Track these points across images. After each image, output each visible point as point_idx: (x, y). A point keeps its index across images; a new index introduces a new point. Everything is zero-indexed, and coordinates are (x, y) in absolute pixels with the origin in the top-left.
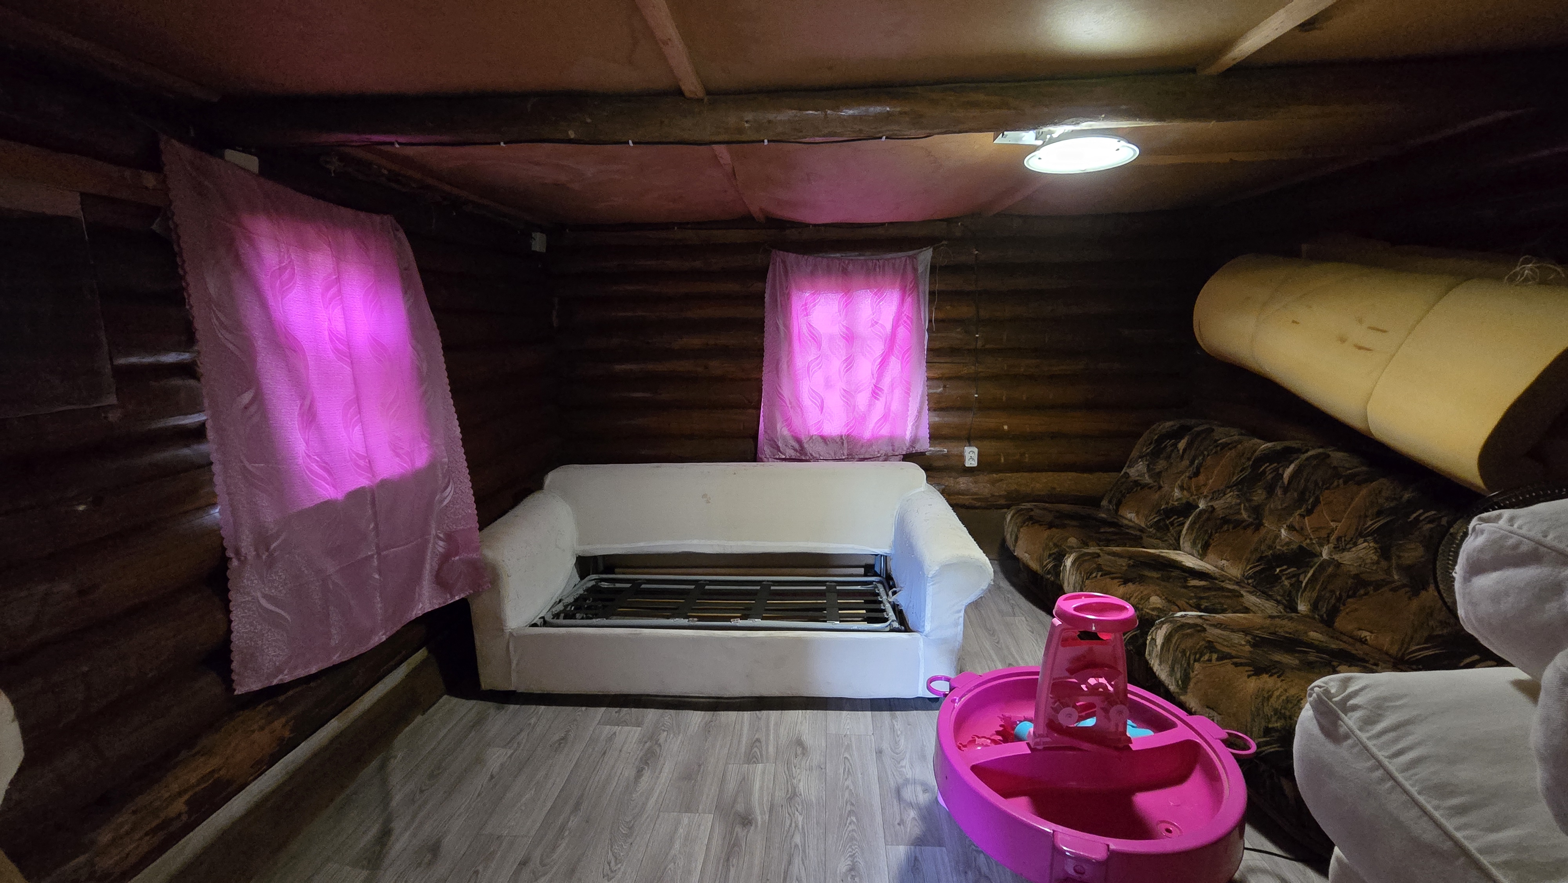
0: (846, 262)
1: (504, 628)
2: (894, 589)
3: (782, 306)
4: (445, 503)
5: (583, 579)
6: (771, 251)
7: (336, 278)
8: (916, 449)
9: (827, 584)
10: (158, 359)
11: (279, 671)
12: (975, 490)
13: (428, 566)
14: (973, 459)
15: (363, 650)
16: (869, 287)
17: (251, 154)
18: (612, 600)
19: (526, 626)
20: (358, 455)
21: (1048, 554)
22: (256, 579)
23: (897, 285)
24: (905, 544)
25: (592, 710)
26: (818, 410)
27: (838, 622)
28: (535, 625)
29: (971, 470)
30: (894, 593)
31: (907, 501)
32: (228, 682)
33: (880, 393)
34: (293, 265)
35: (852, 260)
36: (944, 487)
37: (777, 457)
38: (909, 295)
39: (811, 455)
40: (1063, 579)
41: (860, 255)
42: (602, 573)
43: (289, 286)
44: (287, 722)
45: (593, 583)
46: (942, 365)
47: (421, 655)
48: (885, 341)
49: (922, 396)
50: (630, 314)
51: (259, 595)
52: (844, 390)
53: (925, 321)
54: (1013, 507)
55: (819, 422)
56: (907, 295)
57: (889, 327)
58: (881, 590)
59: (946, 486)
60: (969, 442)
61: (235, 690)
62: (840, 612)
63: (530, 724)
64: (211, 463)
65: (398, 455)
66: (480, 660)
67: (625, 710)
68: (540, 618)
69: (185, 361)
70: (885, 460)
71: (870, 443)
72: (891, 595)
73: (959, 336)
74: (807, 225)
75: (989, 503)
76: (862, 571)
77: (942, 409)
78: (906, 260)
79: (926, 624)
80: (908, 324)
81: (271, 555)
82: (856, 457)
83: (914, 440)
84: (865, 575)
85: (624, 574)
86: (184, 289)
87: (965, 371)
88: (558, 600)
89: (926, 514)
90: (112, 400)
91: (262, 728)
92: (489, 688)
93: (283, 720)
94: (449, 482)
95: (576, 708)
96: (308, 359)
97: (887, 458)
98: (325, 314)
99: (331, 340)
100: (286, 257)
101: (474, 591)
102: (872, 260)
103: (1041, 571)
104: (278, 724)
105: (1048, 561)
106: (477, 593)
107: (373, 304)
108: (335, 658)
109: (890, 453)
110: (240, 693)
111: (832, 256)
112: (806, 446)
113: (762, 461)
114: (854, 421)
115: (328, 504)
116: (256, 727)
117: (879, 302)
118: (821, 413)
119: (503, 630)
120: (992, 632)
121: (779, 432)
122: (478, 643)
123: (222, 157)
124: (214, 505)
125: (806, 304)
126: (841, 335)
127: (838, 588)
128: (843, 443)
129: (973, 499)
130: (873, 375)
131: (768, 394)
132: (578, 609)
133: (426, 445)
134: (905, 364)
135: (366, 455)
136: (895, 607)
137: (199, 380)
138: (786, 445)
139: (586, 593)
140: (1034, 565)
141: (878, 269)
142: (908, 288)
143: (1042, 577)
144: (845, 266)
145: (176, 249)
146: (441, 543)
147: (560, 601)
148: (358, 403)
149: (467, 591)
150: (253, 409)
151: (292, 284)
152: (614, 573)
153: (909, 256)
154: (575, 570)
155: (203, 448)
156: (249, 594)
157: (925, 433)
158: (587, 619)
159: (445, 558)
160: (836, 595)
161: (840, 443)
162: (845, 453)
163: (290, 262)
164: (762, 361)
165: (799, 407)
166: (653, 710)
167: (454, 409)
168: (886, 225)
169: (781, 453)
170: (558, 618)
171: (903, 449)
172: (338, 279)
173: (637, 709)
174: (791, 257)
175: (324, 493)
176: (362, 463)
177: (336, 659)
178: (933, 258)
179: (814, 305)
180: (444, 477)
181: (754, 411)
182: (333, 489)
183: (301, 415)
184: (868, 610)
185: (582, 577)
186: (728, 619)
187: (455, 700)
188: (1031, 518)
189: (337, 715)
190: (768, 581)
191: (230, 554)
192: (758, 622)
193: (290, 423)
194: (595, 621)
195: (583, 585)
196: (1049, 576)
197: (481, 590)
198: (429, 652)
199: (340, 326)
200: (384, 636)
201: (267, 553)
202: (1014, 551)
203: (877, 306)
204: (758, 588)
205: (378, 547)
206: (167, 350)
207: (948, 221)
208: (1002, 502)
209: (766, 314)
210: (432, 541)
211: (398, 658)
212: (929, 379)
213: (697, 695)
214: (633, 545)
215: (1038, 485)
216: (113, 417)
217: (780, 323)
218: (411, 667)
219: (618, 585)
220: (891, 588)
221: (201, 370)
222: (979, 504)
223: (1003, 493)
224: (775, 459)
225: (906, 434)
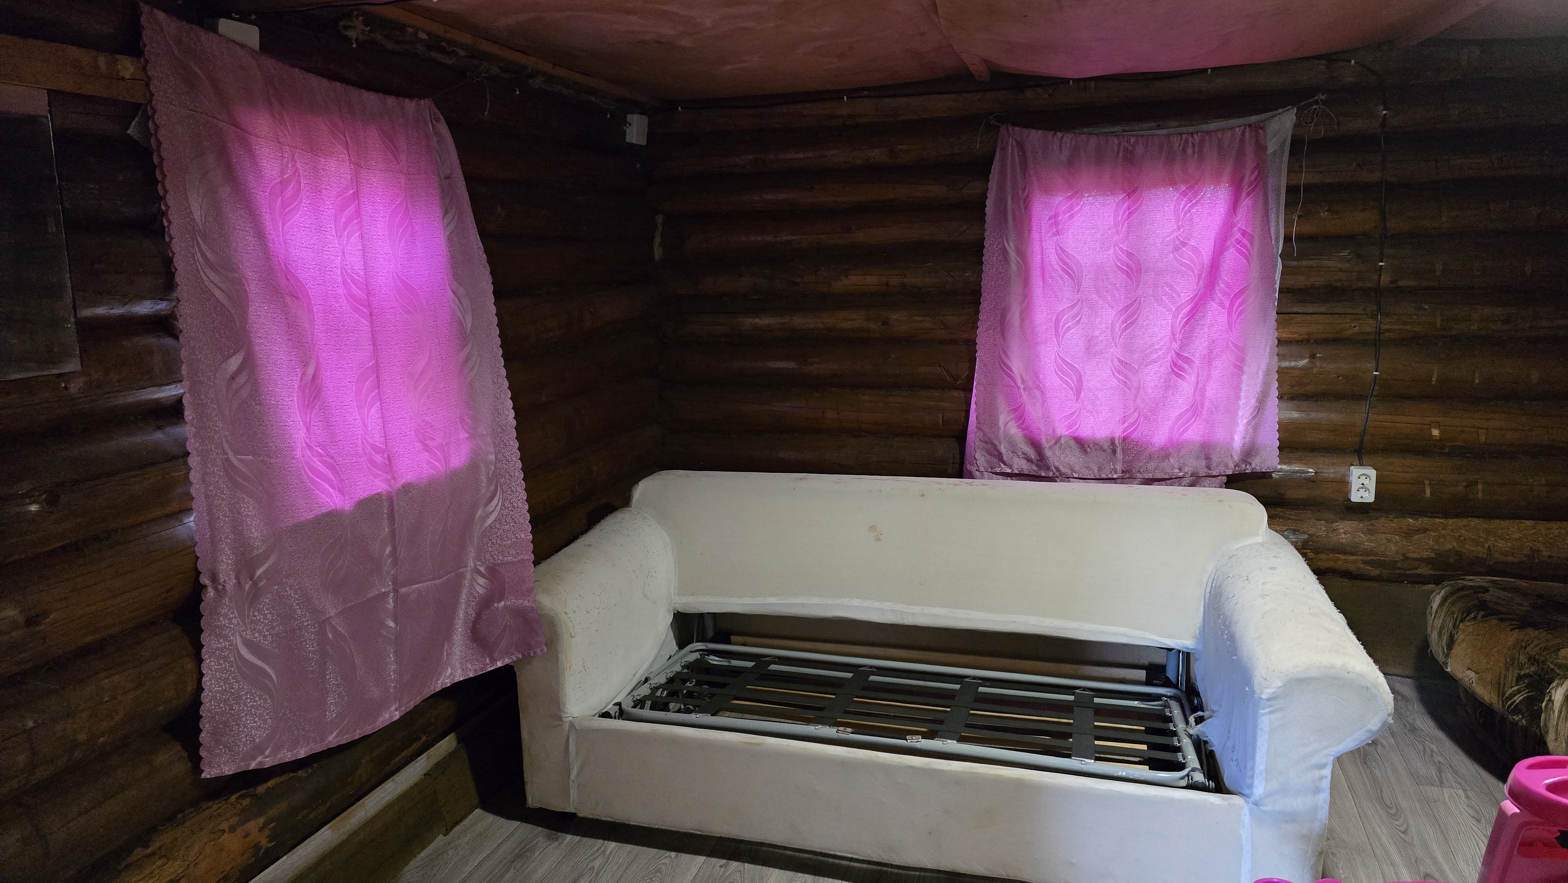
0: (1133, 140)
1: (563, 715)
2: (1200, 713)
3: (1014, 218)
4: (490, 521)
5: (682, 649)
6: (999, 127)
7: (354, 193)
8: (1254, 466)
9: (1078, 691)
10: (131, 309)
11: (259, 750)
12: (1369, 545)
13: (461, 614)
14: (1367, 490)
15: (369, 730)
16: (1173, 184)
17: (251, 23)
18: (723, 686)
19: (594, 716)
20: (374, 447)
21: (1516, 675)
22: (235, 617)
23: (1226, 176)
24: (1222, 635)
25: (685, 857)
26: (1071, 395)
27: (1092, 761)
28: (606, 715)
29: (1362, 509)
30: (1199, 720)
31: (1230, 558)
32: (196, 760)
33: (1186, 366)
34: (299, 176)
35: (1142, 136)
36: (1306, 536)
37: (998, 470)
38: (1248, 194)
39: (1057, 469)
40: (1545, 726)
41: (1159, 127)
42: (713, 640)
43: (293, 206)
44: (265, 825)
45: (697, 655)
46: (1309, 317)
47: (447, 745)
48: (1200, 276)
49: (1267, 374)
50: (769, 238)
51: (239, 641)
52: (1119, 360)
53: (1277, 240)
54: (1446, 583)
55: (1072, 414)
56: (1244, 194)
57: (1207, 249)
58: (1176, 712)
59: (1310, 535)
60: (1360, 458)
61: (202, 771)
62: (1097, 742)
63: (593, 868)
64: (188, 453)
65: (427, 448)
66: (526, 760)
67: (734, 865)
68: (614, 705)
69: (162, 313)
70: (1192, 485)
71: (1165, 453)
72: (1193, 724)
73: (1346, 266)
74: (1064, 81)
75: (1397, 572)
76: (1142, 674)
77: (1307, 397)
78: (1243, 133)
79: (1256, 782)
80: (1244, 246)
81: (255, 584)
82: (1139, 475)
83: (1249, 452)
84: (1148, 683)
85: (744, 645)
86: (164, 214)
87: (1353, 328)
88: (643, 679)
89: (1264, 583)
90: (73, 365)
91: (232, 829)
92: (537, 805)
93: (261, 820)
94: (496, 490)
95: (662, 852)
96: (315, 310)
97: (1195, 481)
98: (338, 246)
99: (345, 282)
100: (290, 166)
101: (523, 655)
102: (1181, 135)
103: (1500, 707)
104: (253, 825)
105: (1515, 688)
106: (527, 659)
107: (401, 230)
108: (331, 738)
109: (1202, 472)
110: (208, 776)
111: (1107, 130)
112: (1048, 453)
113: (971, 476)
114: (1136, 415)
115: (333, 516)
116: (225, 826)
117: (1191, 207)
118: (1077, 399)
119: (560, 718)
120: (1393, 813)
121: (1002, 430)
122: (525, 734)
123: (214, 29)
124: (189, 510)
125: (1056, 216)
126: (1117, 266)
127: (1097, 700)
128: (1114, 452)
129: (1364, 562)
130: (1174, 335)
131: (985, 365)
132: (673, 694)
133: (466, 435)
134: (1234, 316)
135: (383, 447)
136: (1200, 745)
137: (176, 337)
138: (1013, 452)
139: (686, 671)
140: (1486, 694)
141: (1190, 151)
142: (1246, 180)
143: (1503, 719)
144: (1130, 148)
145: (156, 160)
146: (482, 581)
147: (646, 680)
148: (377, 373)
149: (513, 654)
150: (242, 379)
151: (296, 203)
152: (729, 642)
153: (1250, 126)
154: (671, 635)
155: (177, 431)
156: (226, 638)
157: (1270, 439)
158: (685, 713)
159: (485, 603)
160: (1090, 713)
161: (1109, 451)
162: (1119, 467)
163: (296, 171)
164: (977, 312)
165: (1038, 388)
166: (777, 871)
167: (506, 384)
168: (1209, 70)
169: (1005, 464)
170: (642, 708)
171: (1226, 466)
172: (356, 195)
173: (752, 866)
174: (1034, 136)
175: (328, 500)
176: (378, 458)
177: (333, 740)
178: (1296, 126)
179: (1072, 217)
180: (490, 482)
181: (962, 394)
182: (339, 495)
183: (302, 388)
184: (1152, 746)
185: (682, 643)
186: (902, 735)
187: (490, 818)
188: (1482, 606)
189: (329, 822)
190: (974, 678)
191: (205, 580)
192: (952, 745)
193: (287, 400)
194: (693, 717)
195: (681, 658)
196: (1516, 718)
197: (532, 655)
198: (460, 740)
199: (355, 261)
200: (397, 713)
201: (251, 582)
202: (1446, 664)
203: (1185, 214)
204: (958, 687)
205: (395, 582)
206: (140, 297)
207: (1330, 58)
208: (1425, 570)
209: (987, 234)
210: (468, 577)
211: (415, 746)
212: (1280, 342)
213: (850, 856)
214: (759, 600)
215: (1501, 544)
216: (75, 387)
217: (1011, 249)
218: (434, 761)
219: (735, 663)
220: (1194, 710)
221: (181, 325)
222: (1375, 572)
223: (1425, 554)
224: (993, 473)
225: (1232, 439)
